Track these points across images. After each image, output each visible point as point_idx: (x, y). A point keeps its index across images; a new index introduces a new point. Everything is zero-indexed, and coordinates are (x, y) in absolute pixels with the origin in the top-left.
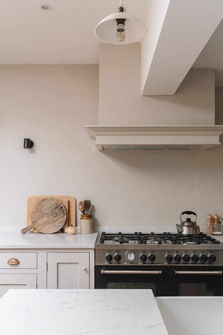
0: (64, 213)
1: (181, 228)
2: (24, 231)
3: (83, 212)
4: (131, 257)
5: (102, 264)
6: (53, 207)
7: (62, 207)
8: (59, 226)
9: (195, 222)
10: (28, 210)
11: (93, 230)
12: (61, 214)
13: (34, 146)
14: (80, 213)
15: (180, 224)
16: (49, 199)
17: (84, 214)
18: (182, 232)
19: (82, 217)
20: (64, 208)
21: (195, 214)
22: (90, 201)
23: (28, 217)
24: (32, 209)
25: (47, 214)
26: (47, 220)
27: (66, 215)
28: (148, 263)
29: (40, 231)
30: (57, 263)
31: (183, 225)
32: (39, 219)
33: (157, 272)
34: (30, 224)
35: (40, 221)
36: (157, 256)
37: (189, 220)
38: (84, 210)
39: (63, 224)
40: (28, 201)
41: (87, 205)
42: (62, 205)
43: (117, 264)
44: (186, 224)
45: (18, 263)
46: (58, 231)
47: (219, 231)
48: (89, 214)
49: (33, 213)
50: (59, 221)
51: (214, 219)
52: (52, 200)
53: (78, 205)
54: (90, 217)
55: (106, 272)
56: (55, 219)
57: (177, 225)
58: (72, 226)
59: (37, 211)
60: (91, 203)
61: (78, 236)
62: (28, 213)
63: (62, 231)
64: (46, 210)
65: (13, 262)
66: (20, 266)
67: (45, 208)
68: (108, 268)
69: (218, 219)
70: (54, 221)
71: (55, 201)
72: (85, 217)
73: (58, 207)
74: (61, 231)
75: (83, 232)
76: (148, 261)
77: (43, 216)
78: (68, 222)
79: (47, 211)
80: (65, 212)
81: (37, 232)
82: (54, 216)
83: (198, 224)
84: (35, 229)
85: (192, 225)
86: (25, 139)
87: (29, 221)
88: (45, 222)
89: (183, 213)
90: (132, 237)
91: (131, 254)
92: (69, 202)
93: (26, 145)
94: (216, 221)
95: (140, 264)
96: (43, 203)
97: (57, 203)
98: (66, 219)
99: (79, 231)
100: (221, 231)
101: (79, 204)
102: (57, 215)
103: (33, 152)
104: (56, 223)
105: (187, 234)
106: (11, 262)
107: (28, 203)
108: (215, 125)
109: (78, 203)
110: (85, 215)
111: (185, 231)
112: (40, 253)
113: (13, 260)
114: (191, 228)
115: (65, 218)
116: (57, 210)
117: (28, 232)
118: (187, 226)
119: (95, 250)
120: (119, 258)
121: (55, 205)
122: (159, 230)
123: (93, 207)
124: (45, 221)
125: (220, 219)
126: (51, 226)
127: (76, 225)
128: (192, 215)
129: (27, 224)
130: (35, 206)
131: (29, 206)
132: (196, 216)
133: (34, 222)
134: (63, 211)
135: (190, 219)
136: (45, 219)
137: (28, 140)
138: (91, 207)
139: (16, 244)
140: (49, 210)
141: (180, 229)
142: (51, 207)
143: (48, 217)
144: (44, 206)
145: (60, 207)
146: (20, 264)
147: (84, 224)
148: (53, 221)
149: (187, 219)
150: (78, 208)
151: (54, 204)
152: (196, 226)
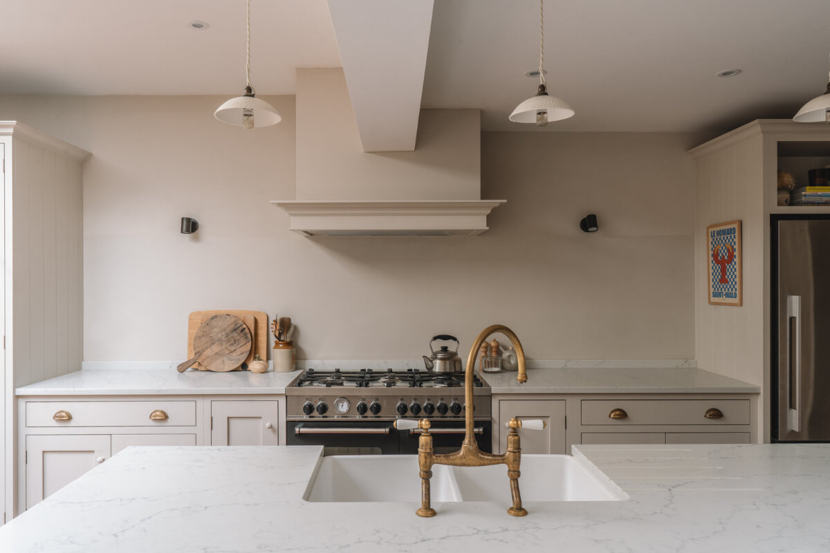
0: (246, 338)
1: (431, 361)
2: (182, 368)
3: (278, 338)
4: (344, 407)
5: (297, 419)
6: (229, 329)
7: (244, 329)
8: (239, 360)
9: (456, 352)
10: (190, 334)
11: (294, 365)
12: (243, 341)
13: (199, 230)
14: (273, 340)
15: (429, 355)
16: (223, 315)
17: (280, 340)
18: (432, 368)
19: (277, 344)
20: (247, 330)
21: (455, 339)
22: (290, 319)
23: (189, 345)
24: (195, 331)
25: (220, 340)
26: (218, 350)
27: (250, 342)
28: (370, 416)
29: (208, 368)
30: (228, 418)
31: (435, 357)
32: (207, 348)
33: (382, 430)
34: (192, 356)
35: (208, 352)
36: (384, 405)
37: (445, 349)
38: (280, 334)
39: (245, 356)
40: (190, 319)
41: (285, 325)
42: (244, 326)
43: (321, 419)
44: (440, 356)
45: (165, 417)
46: (238, 368)
47: (495, 367)
48: (288, 340)
49: (198, 338)
50: (238, 352)
51: (492, 348)
52: (228, 317)
53: (271, 326)
54: (290, 344)
55: (303, 430)
56: (232, 348)
57: (424, 357)
58: (259, 359)
59: (203, 336)
60: (292, 321)
61: (271, 374)
62: (190, 339)
63: (244, 367)
64: (218, 333)
65: (159, 416)
66: (170, 422)
67: (216, 330)
68: (306, 424)
69: (497, 347)
70: (231, 352)
71: (233, 320)
72: (281, 345)
73: (238, 328)
74: (242, 368)
75: (279, 368)
76: (369, 413)
77: (213, 344)
78: (253, 353)
79: (220, 335)
80: (250, 337)
81: (203, 369)
82: (231, 342)
83: (460, 356)
84: (200, 364)
85: (450, 357)
86: (183, 219)
87: (191, 351)
88: (217, 353)
89: (435, 338)
90: (351, 377)
91: (343, 403)
92: (256, 321)
93: (184, 228)
94: (494, 349)
95: (358, 417)
96: (214, 323)
97: (235, 323)
98: (249, 349)
99: (271, 367)
100: (498, 367)
101: (272, 324)
102: (235, 343)
103: (197, 239)
104: (234, 354)
105: (442, 371)
106: (155, 416)
107: (189, 322)
108: (481, 199)
109: (271, 322)
110: (281, 342)
111: (438, 366)
112: (200, 402)
113: (158, 413)
114: (448, 362)
115: (249, 346)
116: (235, 334)
117: (190, 369)
118: (441, 359)
119: (286, 396)
120: (324, 409)
121: (232, 326)
122: (400, 365)
123: (296, 328)
124: (216, 351)
125: (500, 347)
126: (225, 359)
127: (268, 358)
128: (451, 341)
129: (188, 357)
130: (200, 327)
131: (190, 328)
132: (458, 342)
133: (199, 354)
134: (246, 334)
135: (447, 347)
136: (216, 348)
137: (189, 220)
138: (292, 329)
139: (163, 388)
140: (224, 333)
141: (429, 362)
142: (226, 328)
143: (221, 344)
144: (215, 327)
145: (241, 328)
146: (168, 420)
147: (280, 356)
148: (229, 352)
149: (442, 348)
150: (271, 330)
151: (231, 324)
152: (456, 358)
